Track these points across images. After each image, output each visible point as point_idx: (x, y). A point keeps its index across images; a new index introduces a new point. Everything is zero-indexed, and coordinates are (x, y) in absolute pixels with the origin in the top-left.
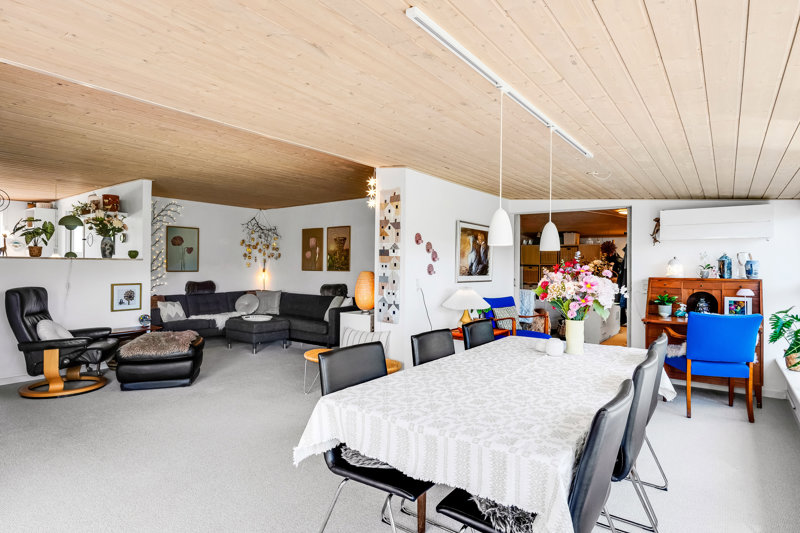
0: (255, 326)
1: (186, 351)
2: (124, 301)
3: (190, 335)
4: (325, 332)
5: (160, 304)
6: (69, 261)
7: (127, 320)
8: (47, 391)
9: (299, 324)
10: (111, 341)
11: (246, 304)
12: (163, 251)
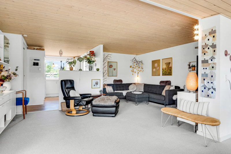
0: (136, 95)
1: (113, 104)
2: (95, 85)
3: (115, 98)
4: (164, 99)
5: (106, 87)
6: (80, 71)
7: (96, 91)
8: (71, 113)
9: (152, 96)
10: (91, 98)
11: (132, 87)
12: (107, 70)
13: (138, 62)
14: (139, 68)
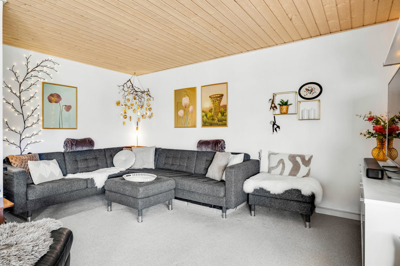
4: (222, 194)
11: (124, 159)
12: (40, 108)
13: (139, 94)
14: (142, 106)
